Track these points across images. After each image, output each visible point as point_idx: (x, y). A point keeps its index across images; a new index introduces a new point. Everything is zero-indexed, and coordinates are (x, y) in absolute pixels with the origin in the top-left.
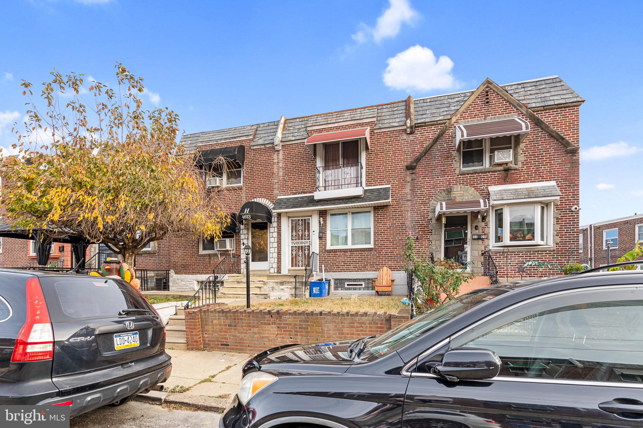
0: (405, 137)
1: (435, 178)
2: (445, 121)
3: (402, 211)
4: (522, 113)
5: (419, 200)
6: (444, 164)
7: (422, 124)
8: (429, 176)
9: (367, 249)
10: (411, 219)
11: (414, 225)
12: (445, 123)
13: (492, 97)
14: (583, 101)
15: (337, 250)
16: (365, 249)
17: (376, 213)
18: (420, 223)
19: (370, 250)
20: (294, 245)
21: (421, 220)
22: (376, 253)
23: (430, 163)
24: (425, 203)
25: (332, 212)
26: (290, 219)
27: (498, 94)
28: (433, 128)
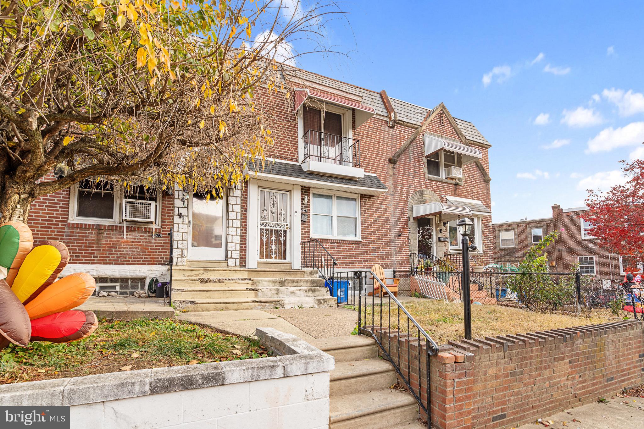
0: (387, 129)
1: (411, 177)
2: (417, 126)
3: (386, 205)
4: (462, 141)
5: (400, 196)
6: (417, 167)
7: (401, 122)
8: (407, 175)
9: (355, 241)
10: (394, 214)
11: (396, 221)
12: (416, 129)
13: (445, 119)
14: (491, 146)
15: (323, 239)
16: (353, 241)
17: (363, 202)
18: (400, 219)
19: (358, 243)
20: (265, 228)
21: (402, 217)
22: (364, 247)
23: (407, 162)
24: (404, 201)
25: (315, 191)
26: (260, 189)
27: (448, 119)
28: (408, 130)
